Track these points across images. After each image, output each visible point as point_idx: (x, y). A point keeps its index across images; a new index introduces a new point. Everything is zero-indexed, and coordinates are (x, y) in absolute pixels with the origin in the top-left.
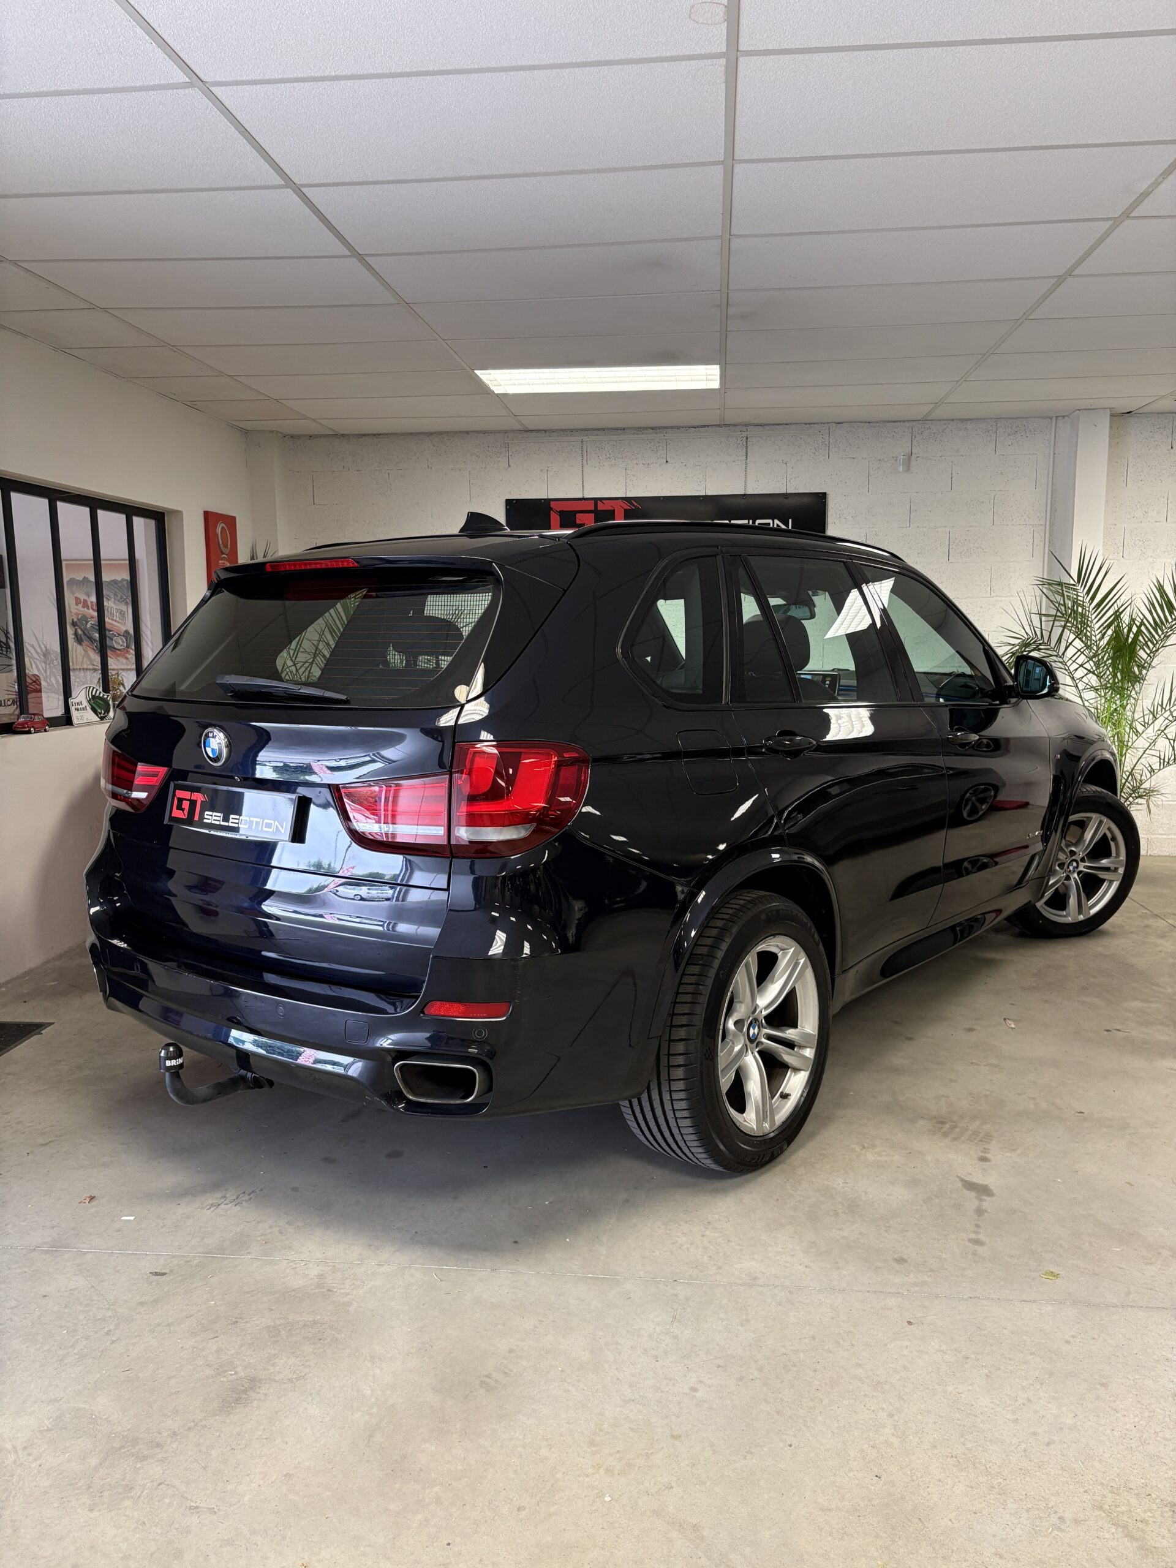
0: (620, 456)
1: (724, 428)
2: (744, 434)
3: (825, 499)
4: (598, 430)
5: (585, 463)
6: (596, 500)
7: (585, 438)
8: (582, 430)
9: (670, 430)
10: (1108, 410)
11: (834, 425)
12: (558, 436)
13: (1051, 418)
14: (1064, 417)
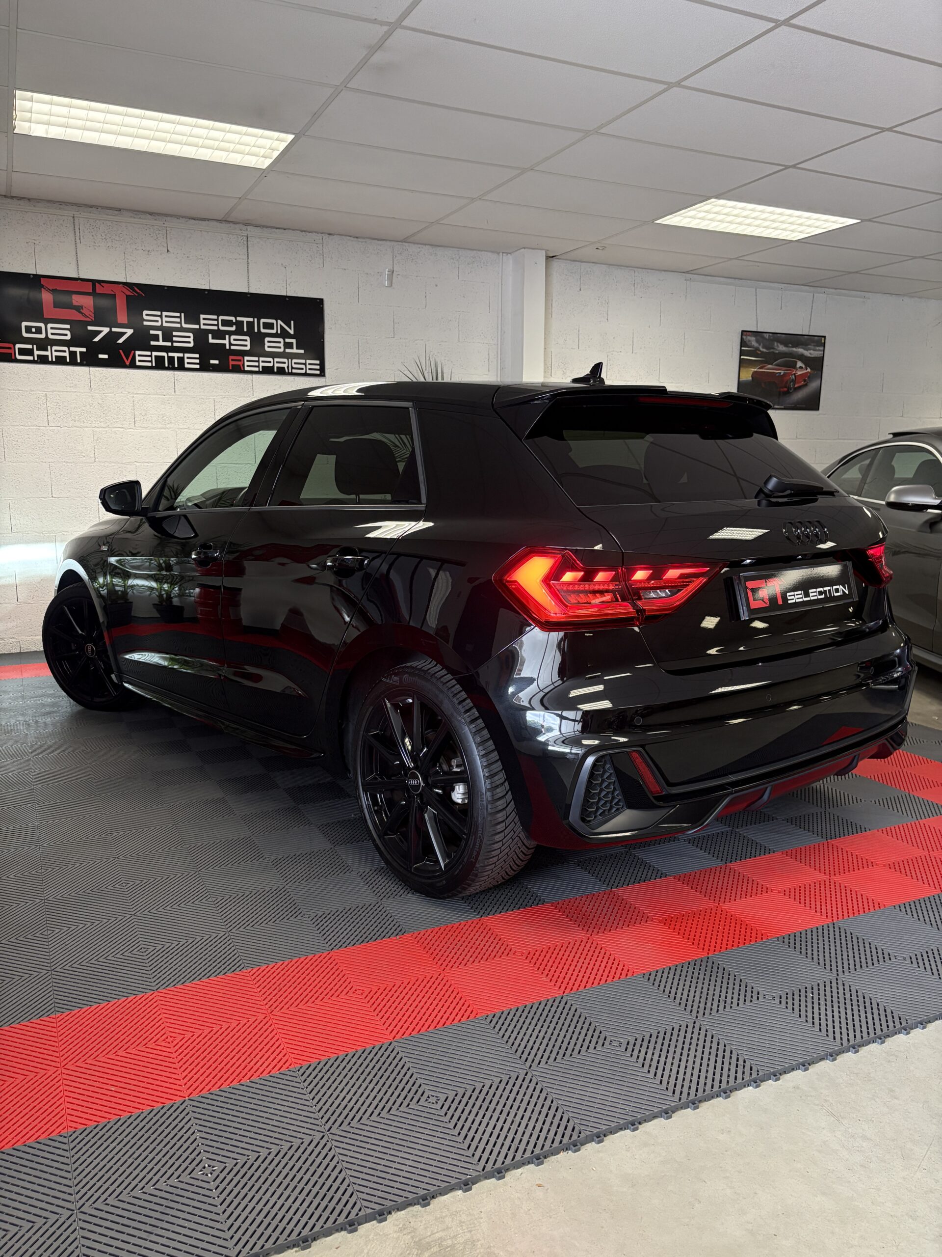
0: (117, 238)
1: (224, 225)
2: (245, 233)
3: (323, 304)
4: (91, 206)
5: (77, 238)
6: (94, 282)
7: (77, 214)
8: (72, 204)
9: (169, 218)
10: (544, 252)
11: (327, 236)
12: (45, 207)
13: (498, 253)
14: (507, 253)
